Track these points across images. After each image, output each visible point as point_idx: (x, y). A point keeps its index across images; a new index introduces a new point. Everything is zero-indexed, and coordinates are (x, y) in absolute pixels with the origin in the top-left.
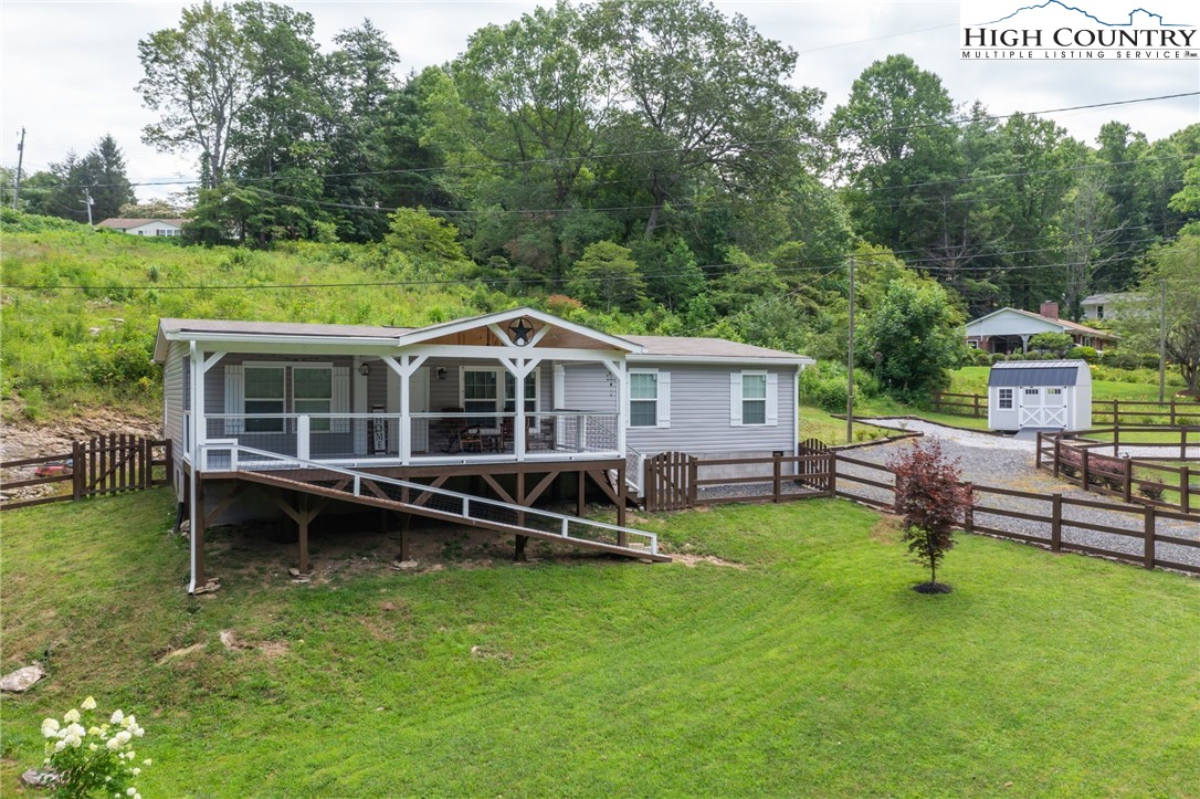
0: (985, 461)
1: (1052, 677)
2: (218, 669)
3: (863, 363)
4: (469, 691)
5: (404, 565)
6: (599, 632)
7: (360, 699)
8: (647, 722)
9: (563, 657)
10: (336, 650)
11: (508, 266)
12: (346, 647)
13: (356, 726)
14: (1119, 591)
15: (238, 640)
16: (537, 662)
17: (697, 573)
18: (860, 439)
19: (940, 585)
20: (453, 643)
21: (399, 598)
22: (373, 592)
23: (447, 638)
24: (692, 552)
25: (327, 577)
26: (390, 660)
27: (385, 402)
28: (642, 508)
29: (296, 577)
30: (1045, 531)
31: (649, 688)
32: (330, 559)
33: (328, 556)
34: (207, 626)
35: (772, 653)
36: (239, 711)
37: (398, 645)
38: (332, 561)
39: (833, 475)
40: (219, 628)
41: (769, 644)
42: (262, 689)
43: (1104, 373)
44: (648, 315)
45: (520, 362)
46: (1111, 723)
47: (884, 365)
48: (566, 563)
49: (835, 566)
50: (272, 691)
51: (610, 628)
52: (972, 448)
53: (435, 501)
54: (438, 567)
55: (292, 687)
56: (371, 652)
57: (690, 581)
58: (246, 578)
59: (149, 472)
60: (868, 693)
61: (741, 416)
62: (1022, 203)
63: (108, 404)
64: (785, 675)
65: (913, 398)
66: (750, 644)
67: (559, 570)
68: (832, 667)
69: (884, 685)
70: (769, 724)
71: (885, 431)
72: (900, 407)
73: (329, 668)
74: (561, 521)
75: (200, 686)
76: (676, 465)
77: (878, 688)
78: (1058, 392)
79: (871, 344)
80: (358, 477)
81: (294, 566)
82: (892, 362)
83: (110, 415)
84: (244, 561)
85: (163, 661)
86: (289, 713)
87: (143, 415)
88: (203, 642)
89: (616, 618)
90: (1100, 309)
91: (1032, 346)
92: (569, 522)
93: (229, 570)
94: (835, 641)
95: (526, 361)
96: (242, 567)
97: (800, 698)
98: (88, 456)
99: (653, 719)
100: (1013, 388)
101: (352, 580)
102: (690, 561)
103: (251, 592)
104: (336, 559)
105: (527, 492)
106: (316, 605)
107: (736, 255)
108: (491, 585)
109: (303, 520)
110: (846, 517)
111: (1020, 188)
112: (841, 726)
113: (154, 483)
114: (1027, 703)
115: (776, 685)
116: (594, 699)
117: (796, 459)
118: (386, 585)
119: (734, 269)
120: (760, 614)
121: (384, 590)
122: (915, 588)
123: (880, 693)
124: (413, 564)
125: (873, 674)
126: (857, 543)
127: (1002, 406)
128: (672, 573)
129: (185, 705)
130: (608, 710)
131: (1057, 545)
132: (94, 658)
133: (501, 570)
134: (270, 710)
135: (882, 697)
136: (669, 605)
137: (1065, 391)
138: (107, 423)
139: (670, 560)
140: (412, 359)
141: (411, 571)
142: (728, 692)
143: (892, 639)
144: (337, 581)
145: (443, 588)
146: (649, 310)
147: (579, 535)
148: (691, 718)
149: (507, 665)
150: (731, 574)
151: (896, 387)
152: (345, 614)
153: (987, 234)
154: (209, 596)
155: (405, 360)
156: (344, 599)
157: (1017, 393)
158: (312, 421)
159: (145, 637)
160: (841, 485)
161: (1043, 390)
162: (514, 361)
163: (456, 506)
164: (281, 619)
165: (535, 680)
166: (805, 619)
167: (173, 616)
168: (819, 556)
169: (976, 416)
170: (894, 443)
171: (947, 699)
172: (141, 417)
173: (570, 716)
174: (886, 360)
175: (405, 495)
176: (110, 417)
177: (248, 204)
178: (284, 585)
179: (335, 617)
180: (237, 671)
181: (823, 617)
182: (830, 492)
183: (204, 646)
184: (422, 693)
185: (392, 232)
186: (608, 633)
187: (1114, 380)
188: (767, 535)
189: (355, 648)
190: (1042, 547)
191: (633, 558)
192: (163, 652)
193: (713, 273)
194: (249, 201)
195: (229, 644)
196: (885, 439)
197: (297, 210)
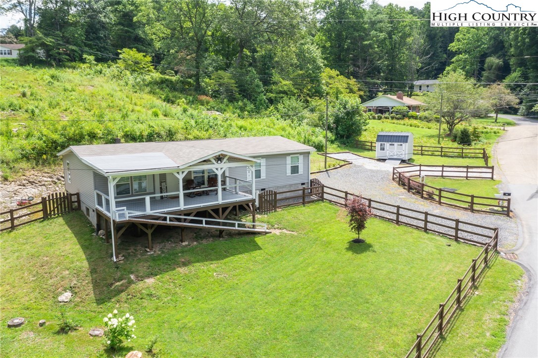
0: (375, 177)
1: (394, 276)
2: (134, 289)
3: (329, 128)
4: (217, 290)
5: (184, 244)
6: (253, 263)
7: (183, 295)
8: (277, 297)
9: (243, 274)
10: (170, 279)
11: (174, 75)
12: (174, 277)
13: (185, 305)
14: (415, 240)
15: (137, 278)
16: (236, 277)
17: (280, 237)
18: (329, 167)
19: (361, 240)
20: (208, 272)
21: (186, 257)
22: (176, 255)
23: (205, 271)
24: (278, 228)
25: (159, 251)
26: (189, 280)
27: (166, 179)
28: (258, 211)
29: (149, 252)
30: (394, 217)
31: (274, 284)
32: (158, 243)
33: (156, 242)
34: (125, 273)
35: (310, 269)
36: (145, 303)
37: (190, 275)
38: (158, 244)
39: (323, 192)
40: (129, 274)
41: (308, 265)
42: (150, 295)
43: (419, 124)
44: (240, 103)
45: (219, 169)
46: (409, 292)
47: (336, 128)
48: (237, 237)
49: (326, 232)
50: (154, 295)
51: (256, 262)
52: (370, 170)
53: (192, 221)
54: (195, 243)
55: (159, 293)
56: (182, 278)
57: (279, 240)
58: (131, 254)
59: (72, 206)
60: (341, 283)
61: (290, 172)
62: (391, 44)
63: (33, 168)
64: (315, 278)
65: (348, 142)
66: (302, 265)
67: (235, 240)
68: (329, 274)
69: (345, 280)
70: (313, 296)
71: (338, 161)
72: (343, 146)
73: (170, 285)
74: (235, 224)
75: (129, 295)
76: (269, 195)
77: (344, 282)
78: (401, 145)
79: (331, 120)
80: (168, 216)
81: (146, 247)
82: (339, 128)
83: (36, 173)
84: (129, 247)
85: (113, 287)
86: (162, 302)
87: (48, 172)
88: (125, 279)
89: (257, 257)
90: (420, 87)
91: (393, 111)
92: (238, 224)
93: (125, 251)
94: (329, 263)
95: (221, 169)
96: (128, 249)
97: (321, 286)
98: (48, 202)
99: (279, 296)
100: (385, 143)
101: (168, 251)
102: (277, 232)
103: (135, 259)
104: (160, 243)
105: (223, 214)
106: (159, 262)
107: (276, 77)
108: (214, 249)
109: (149, 232)
110: (328, 209)
111: (391, 38)
112: (335, 296)
113: (73, 209)
114: (387, 285)
115: (313, 282)
116: (258, 290)
117: (309, 188)
118: (180, 252)
119: (275, 83)
120: (304, 252)
121: (180, 254)
122: (353, 241)
123: (344, 283)
124: (186, 243)
125: (342, 276)
126: (332, 221)
127: (381, 150)
128: (272, 238)
129: (126, 302)
130: (263, 294)
131: (398, 222)
132: (88, 288)
133: (216, 242)
134: (155, 302)
135: (345, 285)
136: (273, 251)
137: (404, 145)
138: (36, 177)
139: (271, 232)
140: (183, 172)
141: (186, 246)
142: (299, 285)
143: (346, 262)
144: (163, 252)
145: (199, 252)
146: (240, 101)
147: (241, 227)
148: (290, 295)
149: (227, 279)
150: (292, 236)
151: (341, 138)
152: (169, 265)
153: (377, 59)
154: (121, 262)
155: (181, 173)
156: (168, 259)
157: (387, 145)
158: (150, 198)
159: (105, 279)
160: (325, 196)
161: (396, 144)
162: (217, 169)
163: (201, 222)
164: (149, 269)
165: (237, 284)
166: (318, 254)
167: (111, 270)
168: (320, 227)
169: (371, 150)
170: (342, 168)
171: (364, 285)
172: (48, 173)
173: (252, 297)
174: (337, 127)
175: (183, 220)
176: (36, 175)
177: (51, 45)
178: (146, 255)
179: (166, 266)
180: (140, 289)
181: (324, 253)
182: (322, 199)
183: (126, 281)
184: (202, 291)
185: (120, 59)
186: (256, 264)
187: (423, 128)
188: (302, 219)
189: (176, 277)
190: (393, 222)
191: (259, 233)
192: (112, 284)
193: (266, 82)
194: (51, 44)
195: (134, 279)
196: (338, 166)
197: (74, 48)
